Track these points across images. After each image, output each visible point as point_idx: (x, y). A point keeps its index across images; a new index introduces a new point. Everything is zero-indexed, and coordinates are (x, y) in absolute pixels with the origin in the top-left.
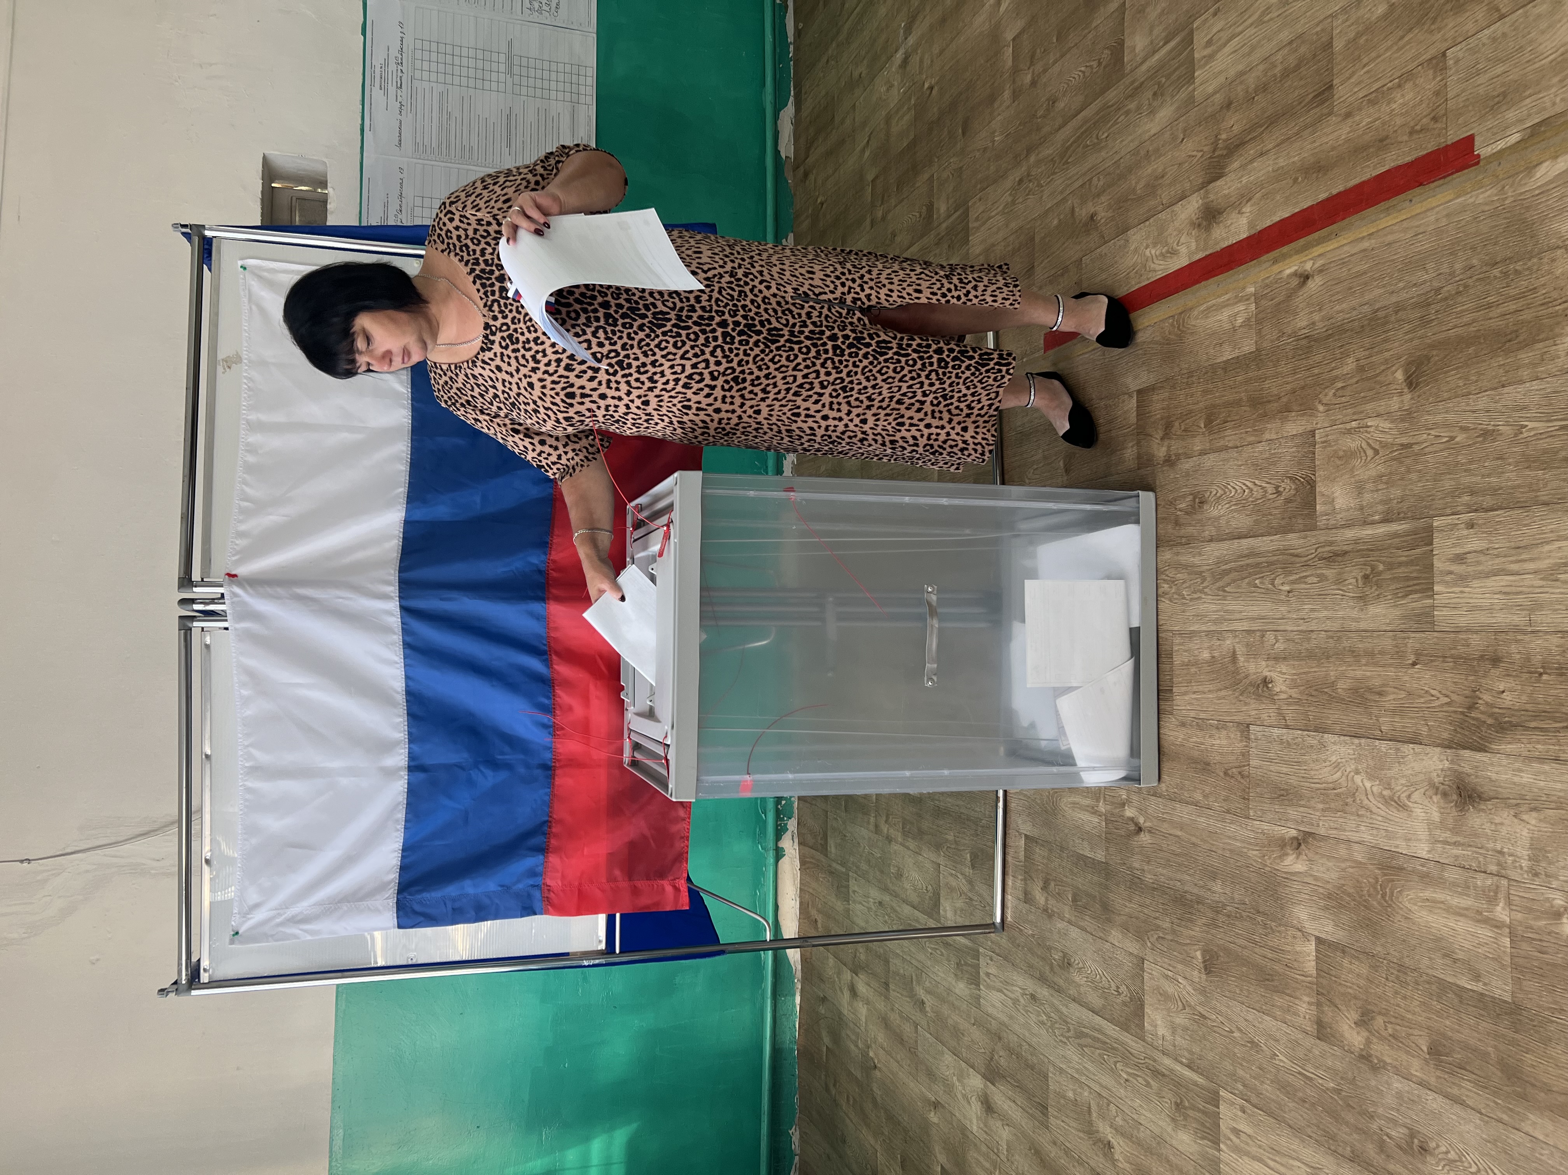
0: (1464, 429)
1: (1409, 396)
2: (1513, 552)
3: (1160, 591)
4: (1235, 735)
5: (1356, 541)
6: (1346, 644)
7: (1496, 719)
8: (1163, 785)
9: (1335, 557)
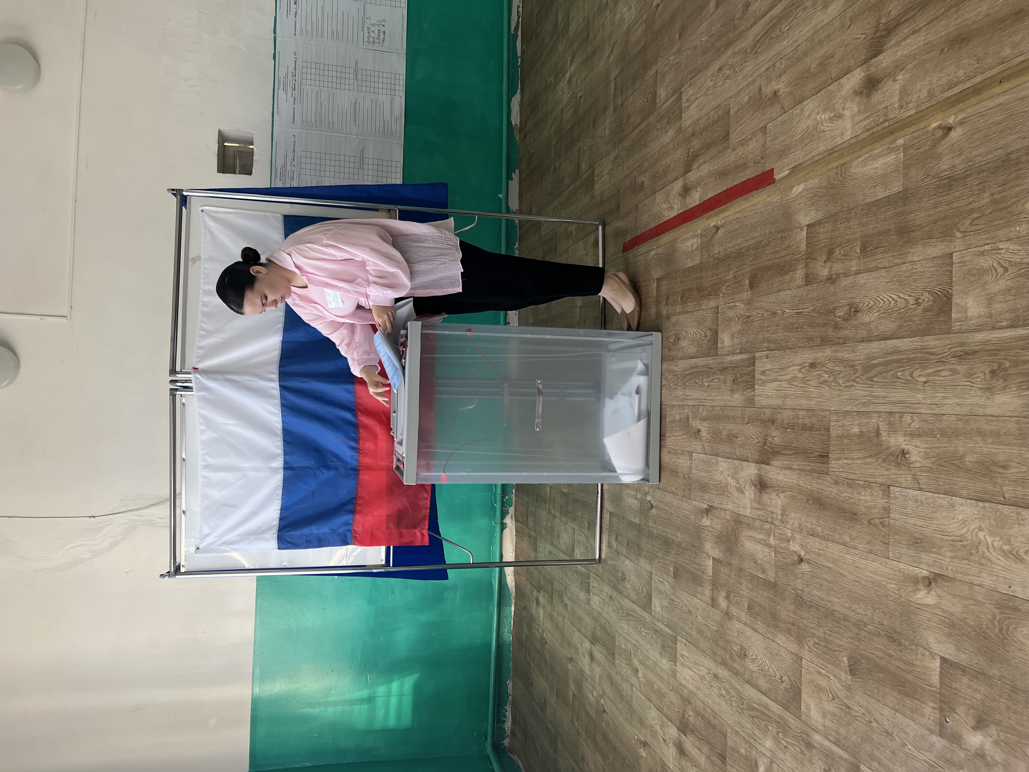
0: (767, 311)
1: (750, 293)
2: (779, 371)
3: (663, 383)
4: (687, 458)
5: (731, 362)
6: (726, 413)
7: (772, 450)
8: (661, 484)
9: (724, 370)
